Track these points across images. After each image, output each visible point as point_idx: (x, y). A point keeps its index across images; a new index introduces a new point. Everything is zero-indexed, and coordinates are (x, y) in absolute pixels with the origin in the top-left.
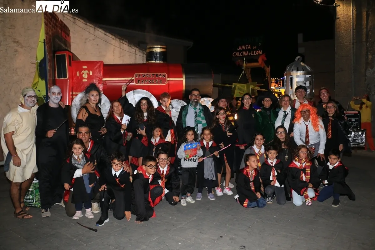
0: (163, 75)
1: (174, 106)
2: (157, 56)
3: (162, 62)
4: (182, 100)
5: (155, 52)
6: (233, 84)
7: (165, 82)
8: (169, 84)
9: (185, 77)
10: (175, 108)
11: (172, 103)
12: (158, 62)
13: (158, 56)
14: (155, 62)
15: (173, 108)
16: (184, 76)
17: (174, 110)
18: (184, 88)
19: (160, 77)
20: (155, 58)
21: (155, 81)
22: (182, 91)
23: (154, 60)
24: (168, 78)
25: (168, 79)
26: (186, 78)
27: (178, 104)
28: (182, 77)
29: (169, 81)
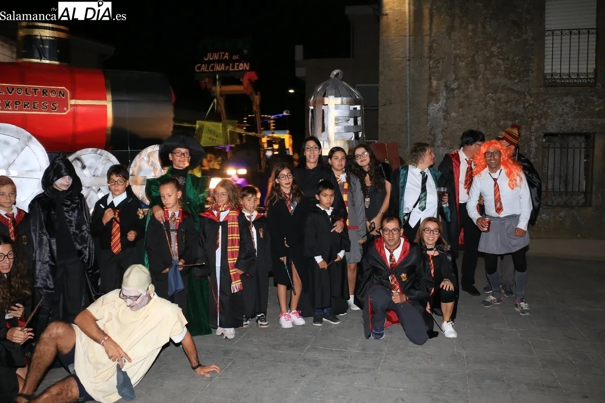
0: (60, 92)
1: (86, 163)
2: (44, 48)
3: (57, 63)
4: (106, 149)
5: (39, 38)
6: (198, 122)
7: (65, 109)
8: (74, 114)
9: (112, 98)
10: (90, 167)
11: (83, 157)
12: (47, 62)
13: (47, 47)
14: (38, 61)
15: (84, 167)
16: (109, 97)
17: (86, 172)
18: (110, 123)
19: (53, 95)
20: (39, 52)
21: (39, 106)
22: (105, 129)
23: (37, 55)
24: (72, 98)
25: (73, 102)
26: (114, 101)
27: (96, 159)
28: (105, 99)
29: (75, 105)
